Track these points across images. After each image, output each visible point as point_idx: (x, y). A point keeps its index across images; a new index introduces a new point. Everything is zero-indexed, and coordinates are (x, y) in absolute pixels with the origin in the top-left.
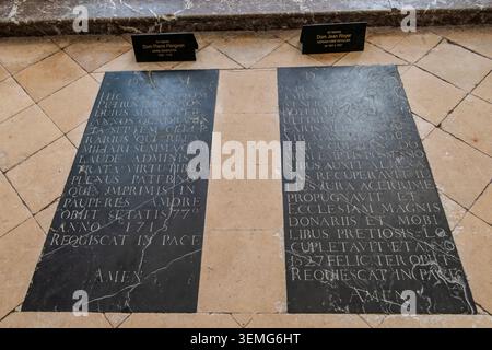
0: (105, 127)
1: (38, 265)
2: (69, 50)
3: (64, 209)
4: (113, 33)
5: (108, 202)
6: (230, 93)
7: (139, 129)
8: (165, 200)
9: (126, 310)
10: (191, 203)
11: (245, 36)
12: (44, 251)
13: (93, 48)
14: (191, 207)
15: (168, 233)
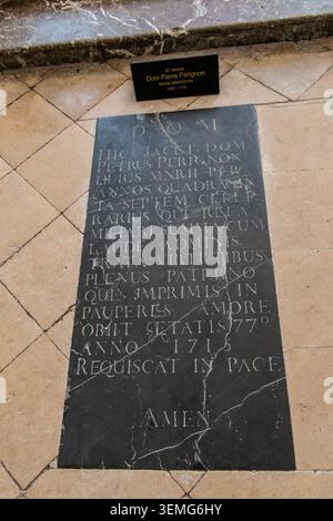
0: (114, 201)
1: (66, 403)
2: (41, 88)
3: (84, 322)
4: (96, 59)
5: (141, 311)
6: (279, 140)
7: (161, 201)
8: (219, 305)
9: (198, 467)
10: (257, 309)
11: (282, 50)
12: (70, 384)
13: (72, 83)
14: (258, 315)
15: (233, 354)
